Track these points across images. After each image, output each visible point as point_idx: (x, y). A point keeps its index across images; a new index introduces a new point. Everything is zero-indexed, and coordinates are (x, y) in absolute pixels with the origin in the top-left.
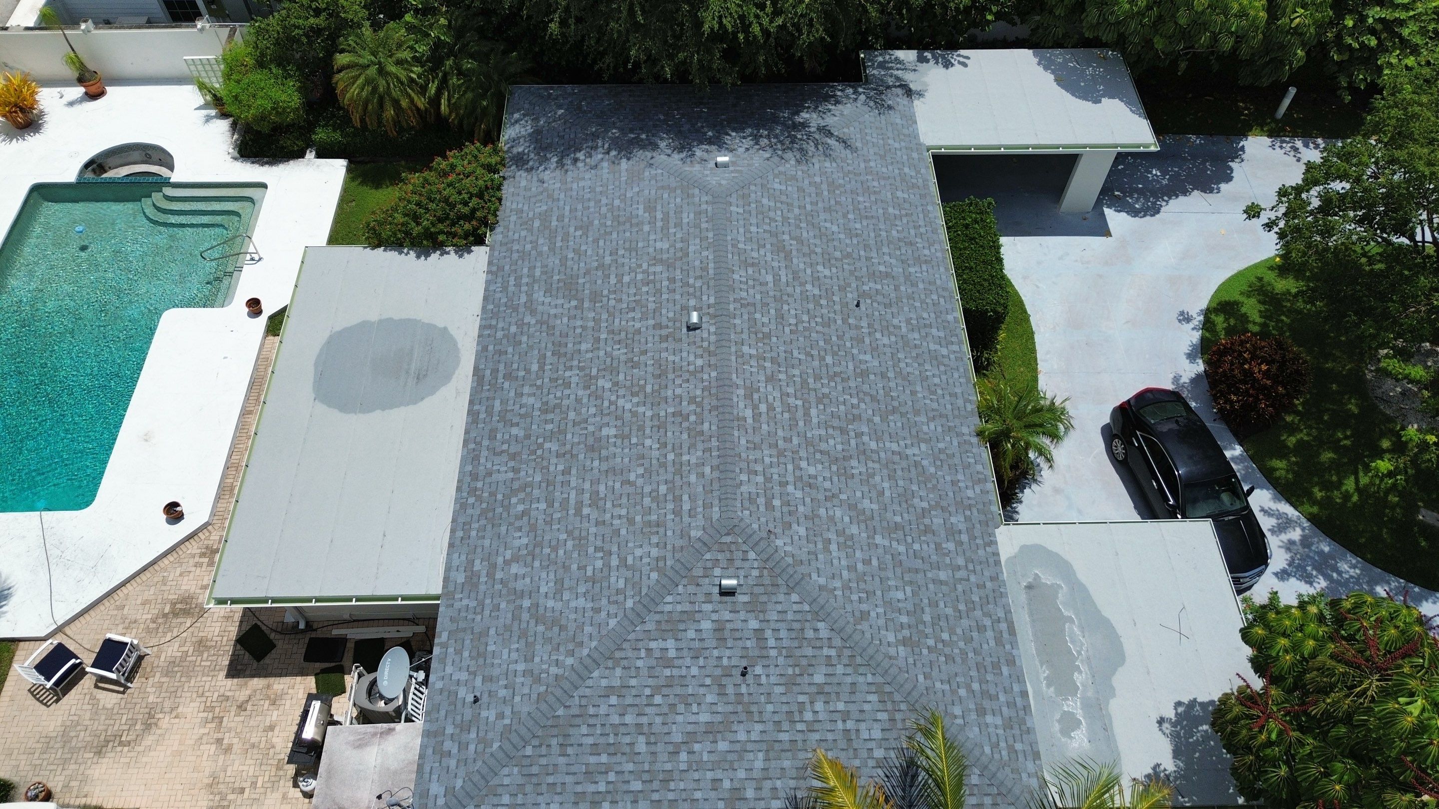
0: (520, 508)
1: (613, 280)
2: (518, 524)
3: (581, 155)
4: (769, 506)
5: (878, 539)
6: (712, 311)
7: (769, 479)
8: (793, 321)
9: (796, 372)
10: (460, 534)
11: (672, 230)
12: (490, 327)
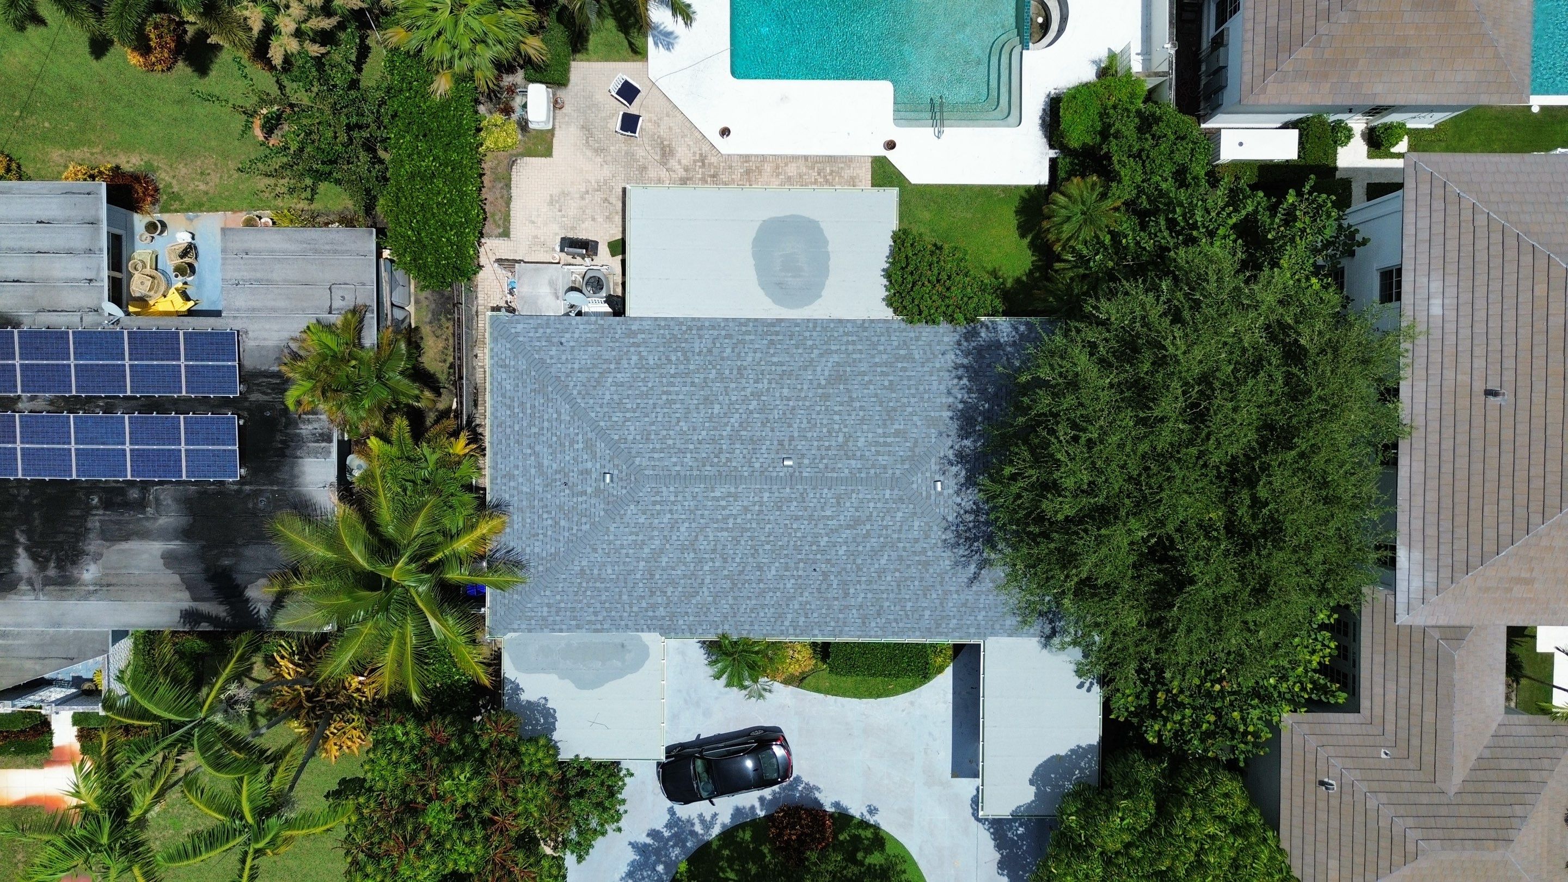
0: (674, 358)
1: (836, 409)
2: (663, 358)
3: (965, 381)
4: (655, 503)
5: (642, 564)
6: (797, 474)
7: (673, 503)
8: (795, 526)
9: (754, 525)
10: (663, 324)
11: (873, 449)
12: (815, 327)
